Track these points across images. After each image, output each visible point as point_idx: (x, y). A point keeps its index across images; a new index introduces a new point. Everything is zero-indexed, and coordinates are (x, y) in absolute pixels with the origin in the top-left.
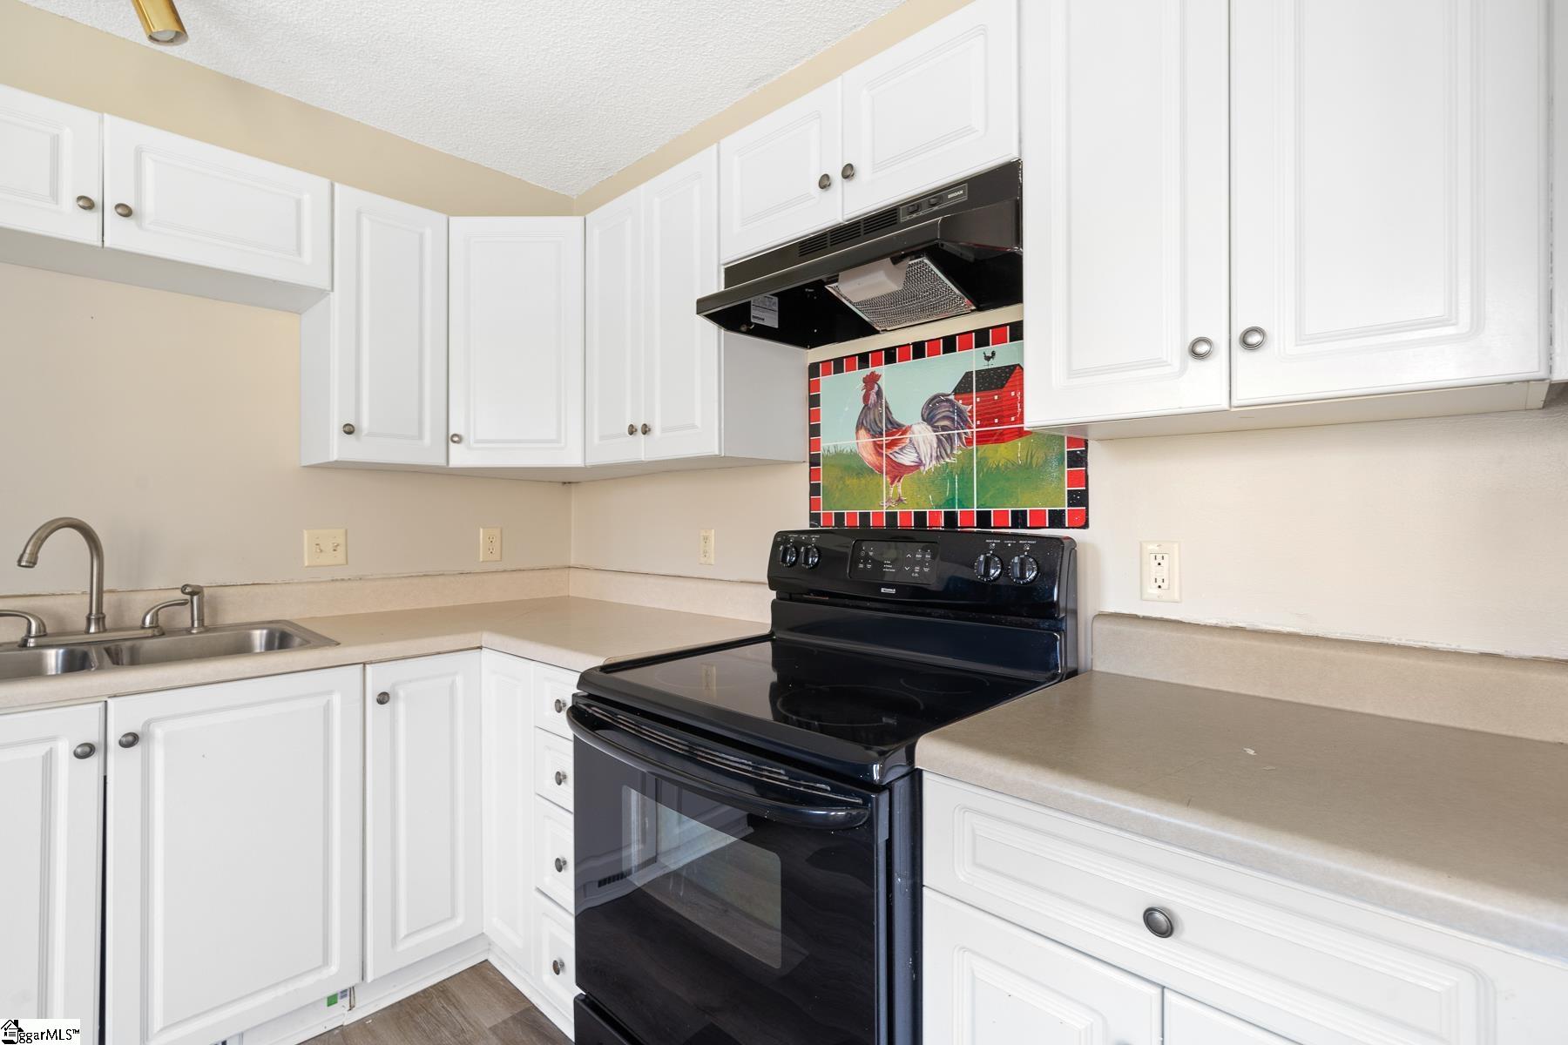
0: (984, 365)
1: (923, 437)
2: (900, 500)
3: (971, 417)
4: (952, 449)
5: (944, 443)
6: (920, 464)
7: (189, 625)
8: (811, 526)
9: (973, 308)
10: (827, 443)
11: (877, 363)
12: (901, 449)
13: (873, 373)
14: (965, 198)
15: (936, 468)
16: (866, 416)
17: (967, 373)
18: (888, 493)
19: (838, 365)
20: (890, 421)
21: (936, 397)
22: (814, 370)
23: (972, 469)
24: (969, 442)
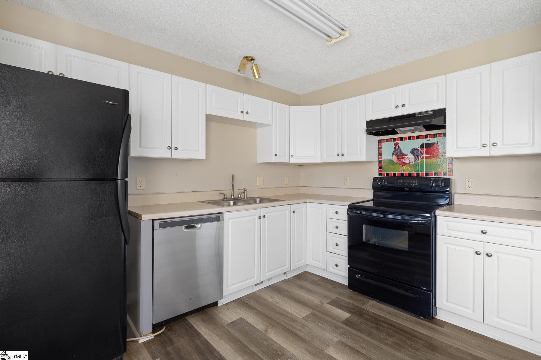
0: (427, 142)
1: (411, 157)
2: (404, 170)
3: (424, 153)
4: (419, 159)
5: (416, 158)
6: (410, 162)
7: (244, 197)
8: (379, 176)
9: (425, 130)
10: (384, 157)
11: (398, 140)
12: (405, 159)
13: (397, 143)
14: (432, 114)
15: (414, 164)
16: (395, 152)
17: (422, 144)
18: (401, 169)
19: (387, 140)
20: (401, 153)
21: (415, 148)
22: (380, 141)
23: (424, 164)
24: (423, 158)
